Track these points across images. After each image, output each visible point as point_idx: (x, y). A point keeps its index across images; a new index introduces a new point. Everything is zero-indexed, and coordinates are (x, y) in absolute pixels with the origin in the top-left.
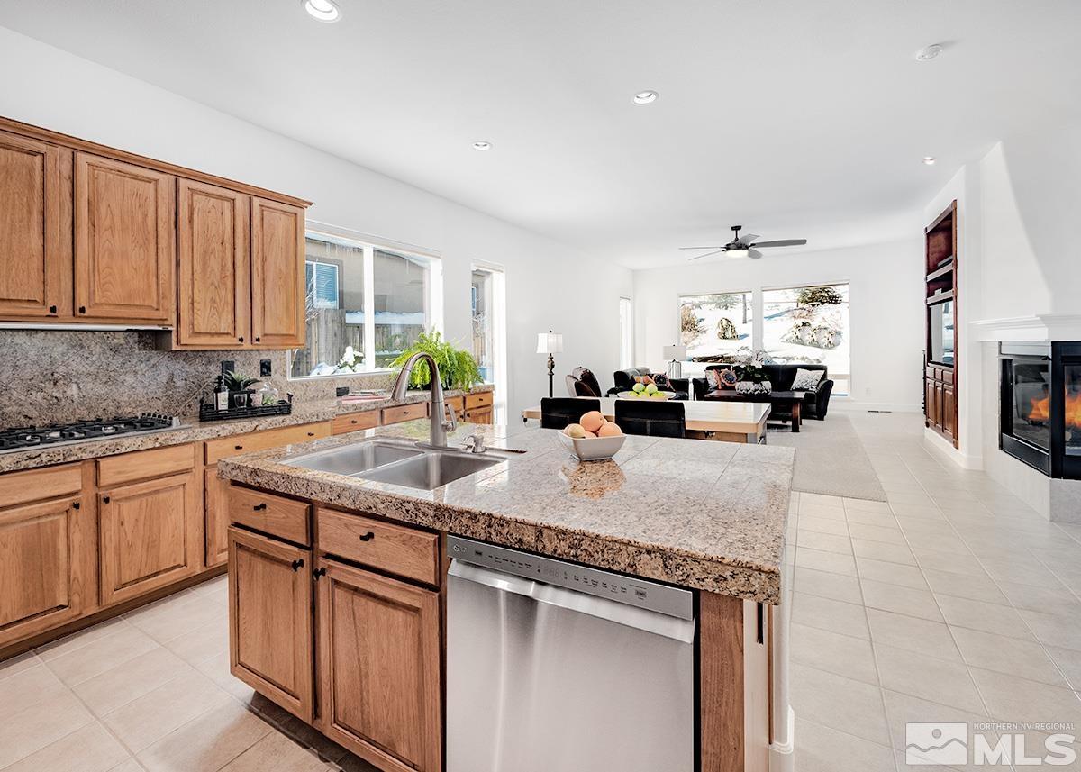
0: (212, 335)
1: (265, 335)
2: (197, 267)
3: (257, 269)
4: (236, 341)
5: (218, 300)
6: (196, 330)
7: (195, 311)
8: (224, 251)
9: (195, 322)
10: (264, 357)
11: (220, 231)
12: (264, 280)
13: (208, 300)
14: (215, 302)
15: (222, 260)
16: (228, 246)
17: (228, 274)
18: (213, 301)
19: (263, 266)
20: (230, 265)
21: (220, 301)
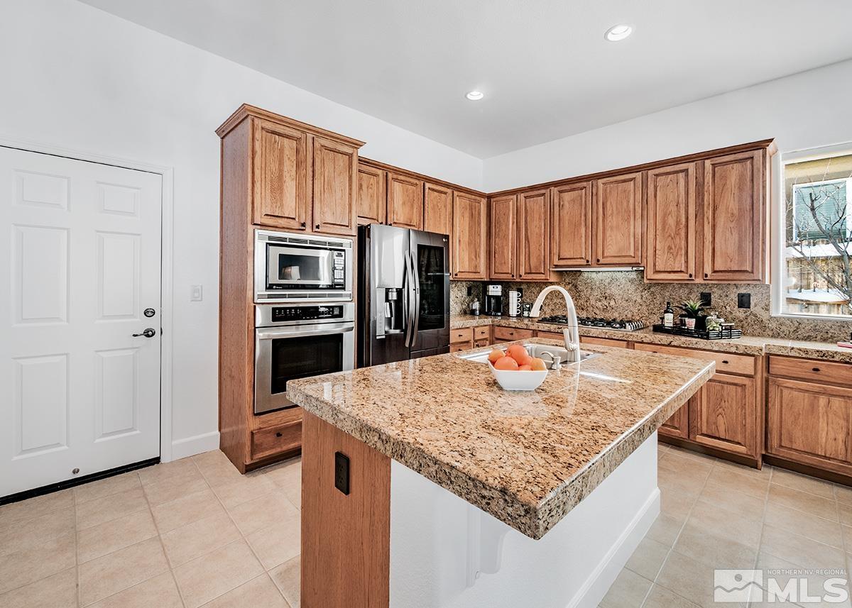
0: (670, 272)
1: (715, 272)
2: (659, 226)
3: (708, 218)
4: (687, 277)
5: (673, 247)
6: (657, 269)
7: (657, 256)
8: (678, 211)
9: (657, 264)
10: (743, 291)
11: (676, 197)
12: (714, 225)
13: (666, 248)
14: (671, 248)
15: (677, 218)
16: (682, 206)
17: (682, 226)
18: (670, 248)
19: (714, 214)
20: (683, 220)
21: (675, 247)
